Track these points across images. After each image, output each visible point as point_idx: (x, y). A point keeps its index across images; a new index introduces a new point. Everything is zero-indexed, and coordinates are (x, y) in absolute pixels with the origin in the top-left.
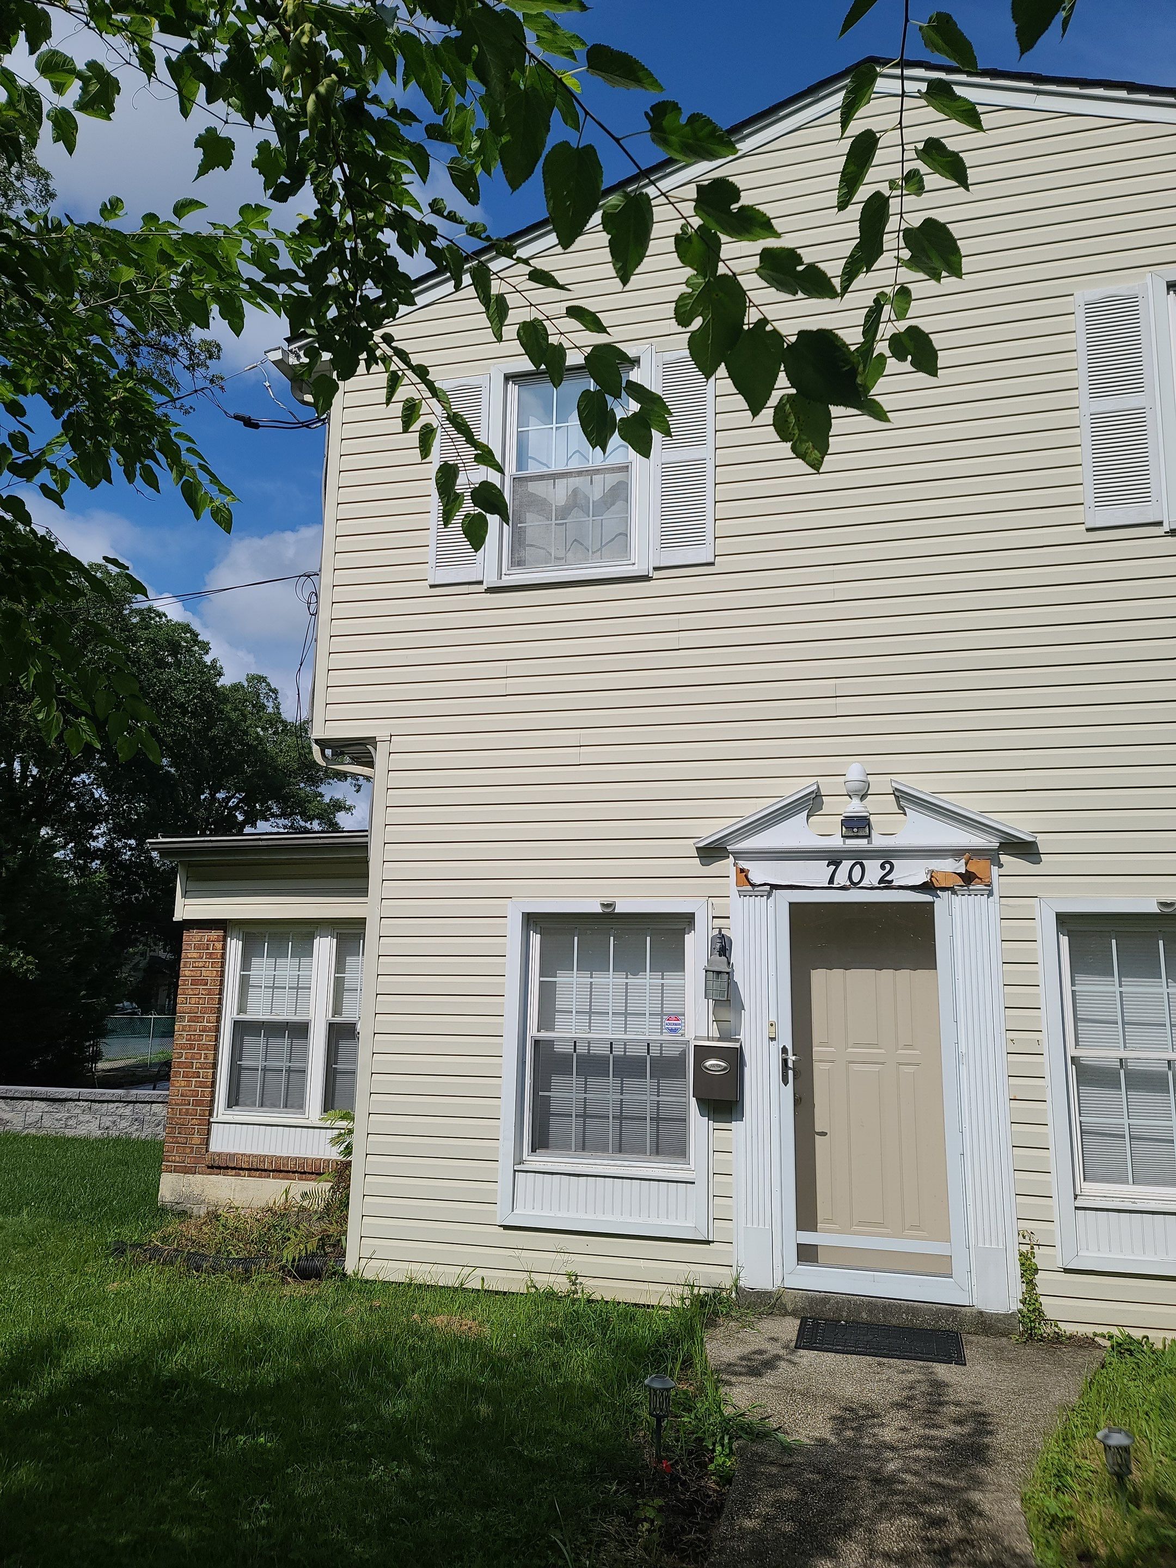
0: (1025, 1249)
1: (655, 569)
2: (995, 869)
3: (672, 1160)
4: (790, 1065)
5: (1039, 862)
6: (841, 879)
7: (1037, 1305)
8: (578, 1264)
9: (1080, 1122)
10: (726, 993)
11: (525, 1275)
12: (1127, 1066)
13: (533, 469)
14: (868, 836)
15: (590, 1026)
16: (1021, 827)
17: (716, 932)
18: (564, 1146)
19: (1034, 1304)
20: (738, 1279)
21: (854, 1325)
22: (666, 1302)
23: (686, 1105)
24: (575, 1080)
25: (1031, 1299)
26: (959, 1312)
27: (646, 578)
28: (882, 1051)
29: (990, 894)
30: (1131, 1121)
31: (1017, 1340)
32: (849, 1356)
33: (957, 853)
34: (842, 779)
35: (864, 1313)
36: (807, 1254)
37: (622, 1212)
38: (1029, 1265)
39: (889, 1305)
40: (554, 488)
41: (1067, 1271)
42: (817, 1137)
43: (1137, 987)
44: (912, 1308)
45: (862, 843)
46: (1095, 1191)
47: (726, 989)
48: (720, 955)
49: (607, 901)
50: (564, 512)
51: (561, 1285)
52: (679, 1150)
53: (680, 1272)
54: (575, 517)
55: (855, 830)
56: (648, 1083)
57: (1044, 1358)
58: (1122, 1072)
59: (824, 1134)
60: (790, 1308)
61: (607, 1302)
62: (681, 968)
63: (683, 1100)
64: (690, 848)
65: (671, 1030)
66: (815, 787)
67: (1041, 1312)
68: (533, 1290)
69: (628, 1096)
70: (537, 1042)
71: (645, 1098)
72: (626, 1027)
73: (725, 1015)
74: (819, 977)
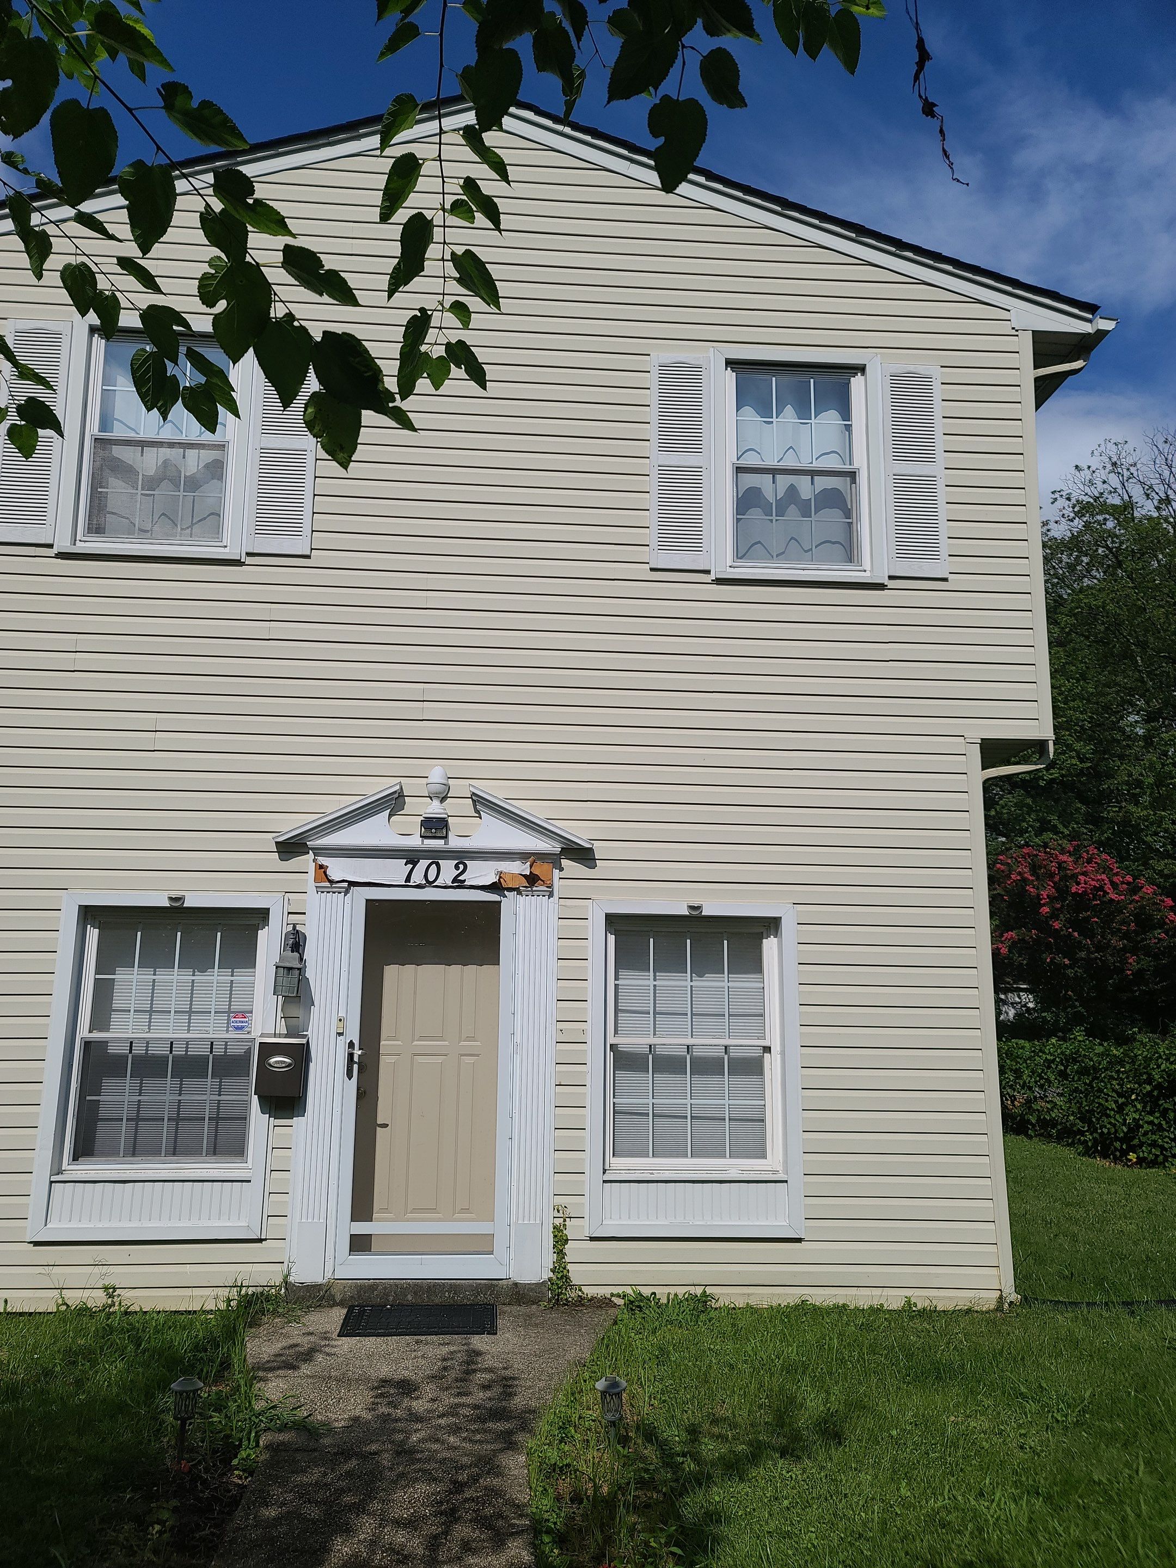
0: (558, 1222)
1: (248, 554)
2: (556, 872)
3: (229, 1159)
4: (356, 1059)
5: (594, 867)
6: (418, 878)
7: (565, 1272)
8: (116, 1276)
9: (614, 1103)
10: (296, 989)
11: (56, 1293)
12: (655, 1051)
13: (118, 432)
14: (445, 837)
15: (149, 1026)
16: (580, 834)
17: (290, 928)
18: (111, 1153)
19: (562, 1272)
20: (288, 1275)
21: (401, 1308)
22: (210, 1306)
23: (248, 1104)
24: (128, 1082)
25: (560, 1268)
26: (497, 1286)
27: (237, 563)
28: (446, 1043)
29: (551, 895)
30: (654, 1101)
31: (545, 1306)
32: (389, 1338)
33: (523, 856)
34: (424, 781)
35: (409, 1296)
36: (360, 1244)
37: (170, 1217)
38: (561, 1236)
39: (434, 1286)
40: (142, 455)
41: (592, 1239)
42: (378, 1129)
43: (668, 981)
44: (454, 1286)
45: (437, 844)
46: (622, 1165)
47: (296, 985)
48: (292, 951)
49: (174, 894)
50: (152, 483)
51: (97, 1299)
52: (237, 1149)
53: (229, 1273)
54: (165, 490)
55: (433, 831)
56: (209, 1083)
57: (566, 1320)
58: (650, 1057)
59: (385, 1126)
60: (338, 1300)
61: (146, 1312)
62: (253, 965)
63: (245, 1098)
64: (269, 842)
65: (237, 1028)
66: (398, 787)
67: (567, 1278)
68: (64, 1308)
69: (187, 1097)
70: (87, 1044)
71: (204, 1097)
72: (189, 1026)
73: (294, 1011)
74: (391, 972)
